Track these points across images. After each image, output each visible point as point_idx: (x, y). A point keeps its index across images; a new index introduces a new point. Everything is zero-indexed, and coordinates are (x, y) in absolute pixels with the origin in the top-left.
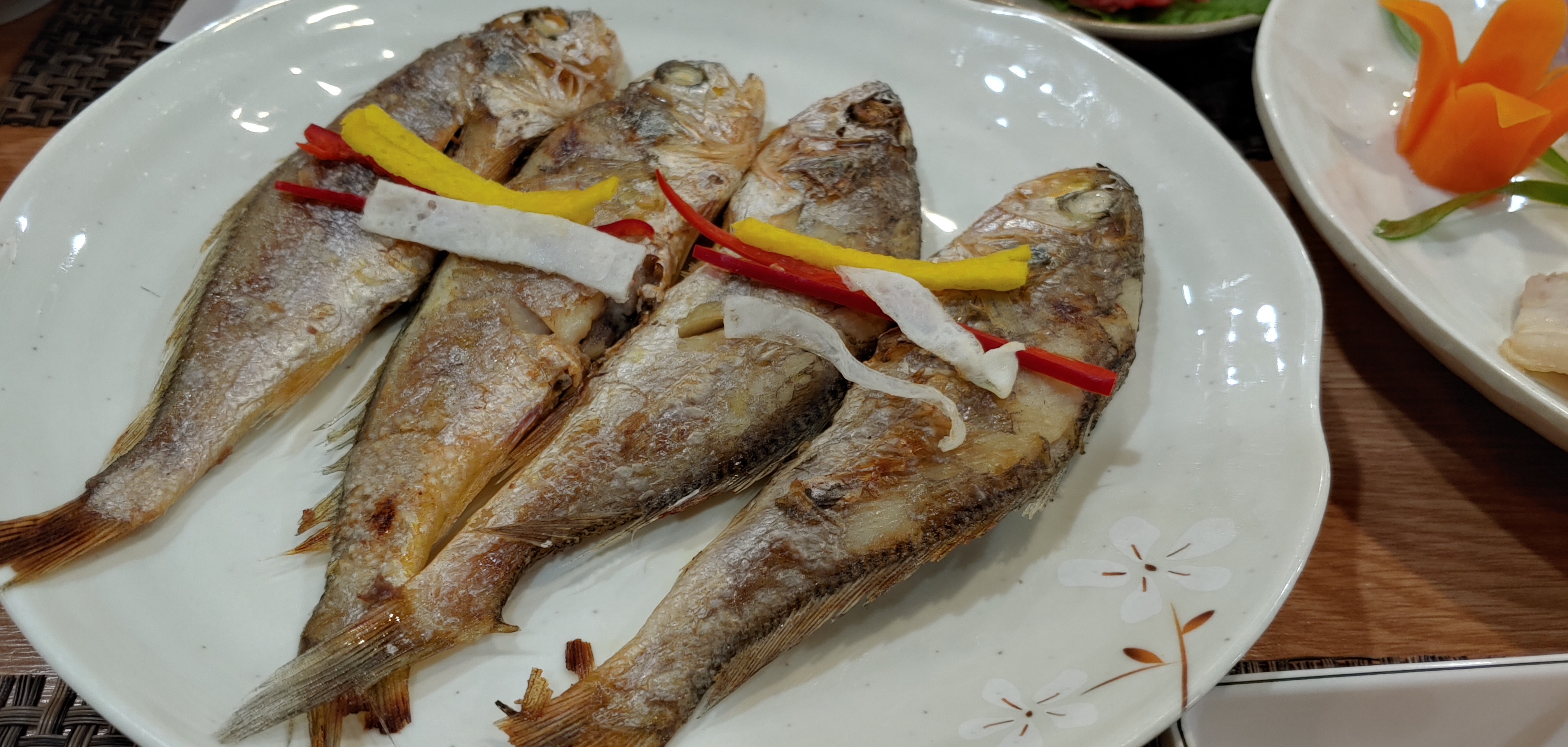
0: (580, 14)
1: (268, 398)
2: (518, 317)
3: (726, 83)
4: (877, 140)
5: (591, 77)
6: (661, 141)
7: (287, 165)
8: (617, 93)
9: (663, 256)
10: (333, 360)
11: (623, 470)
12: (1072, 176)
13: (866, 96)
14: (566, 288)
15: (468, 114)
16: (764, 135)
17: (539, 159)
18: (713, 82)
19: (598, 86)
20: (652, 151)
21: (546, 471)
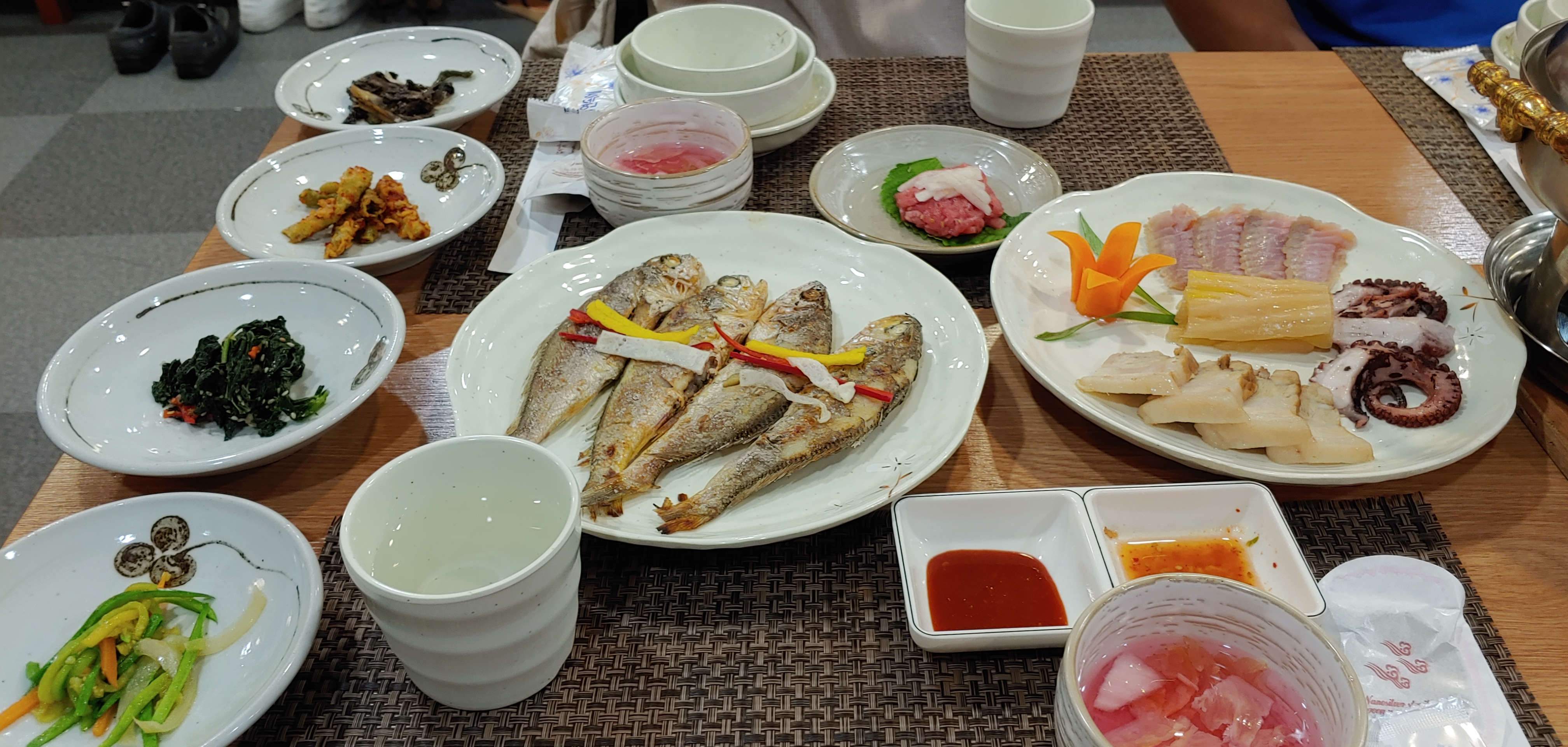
0: (685, 256)
1: (563, 415)
2: (660, 381)
3: (749, 285)
4: (812, 306)
5: (690, 284)
6: (719, 311)
7: (561, 326)
8: (701, 291)
9: (718, 357)
10: (586, 401)
11: (699, 435)
12: (893, 318)
13: (810, 287)
14: (678, 370)
15: (638, 303)
16: (766, 307)
17: (668, 320)
18: (743, 284)
19: (693, 288)
20: (715, 315)
21: (670, 437)
